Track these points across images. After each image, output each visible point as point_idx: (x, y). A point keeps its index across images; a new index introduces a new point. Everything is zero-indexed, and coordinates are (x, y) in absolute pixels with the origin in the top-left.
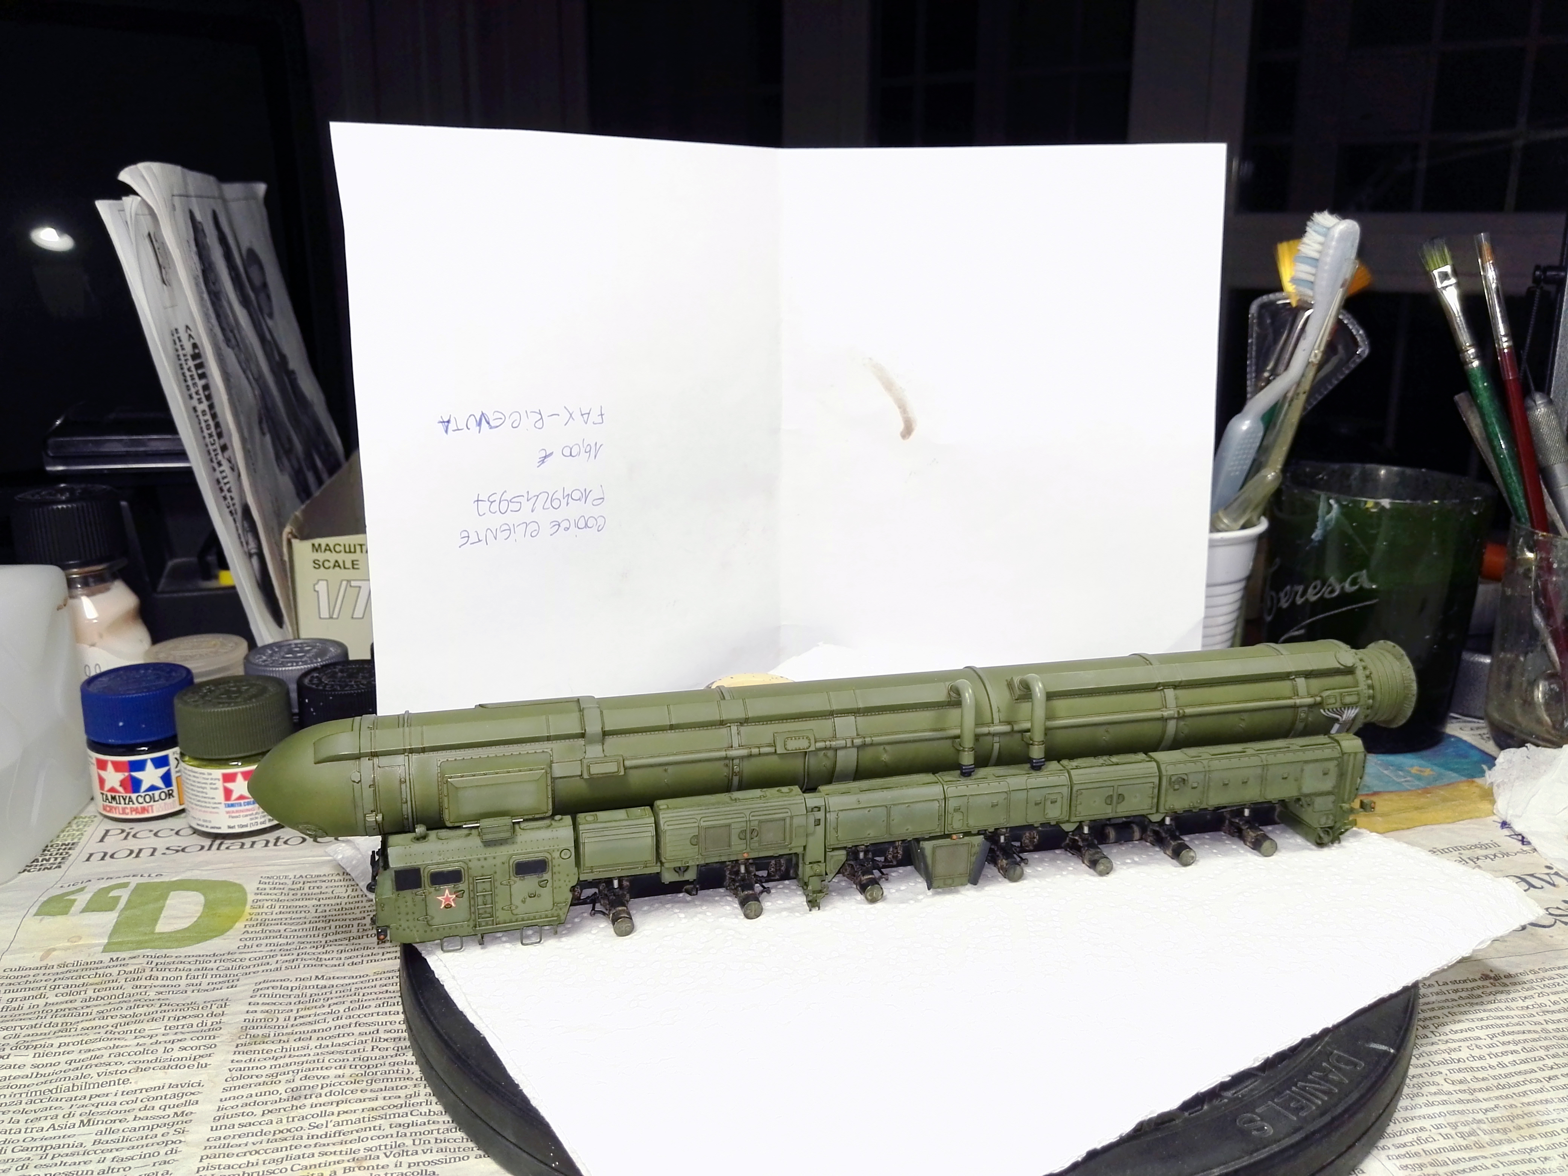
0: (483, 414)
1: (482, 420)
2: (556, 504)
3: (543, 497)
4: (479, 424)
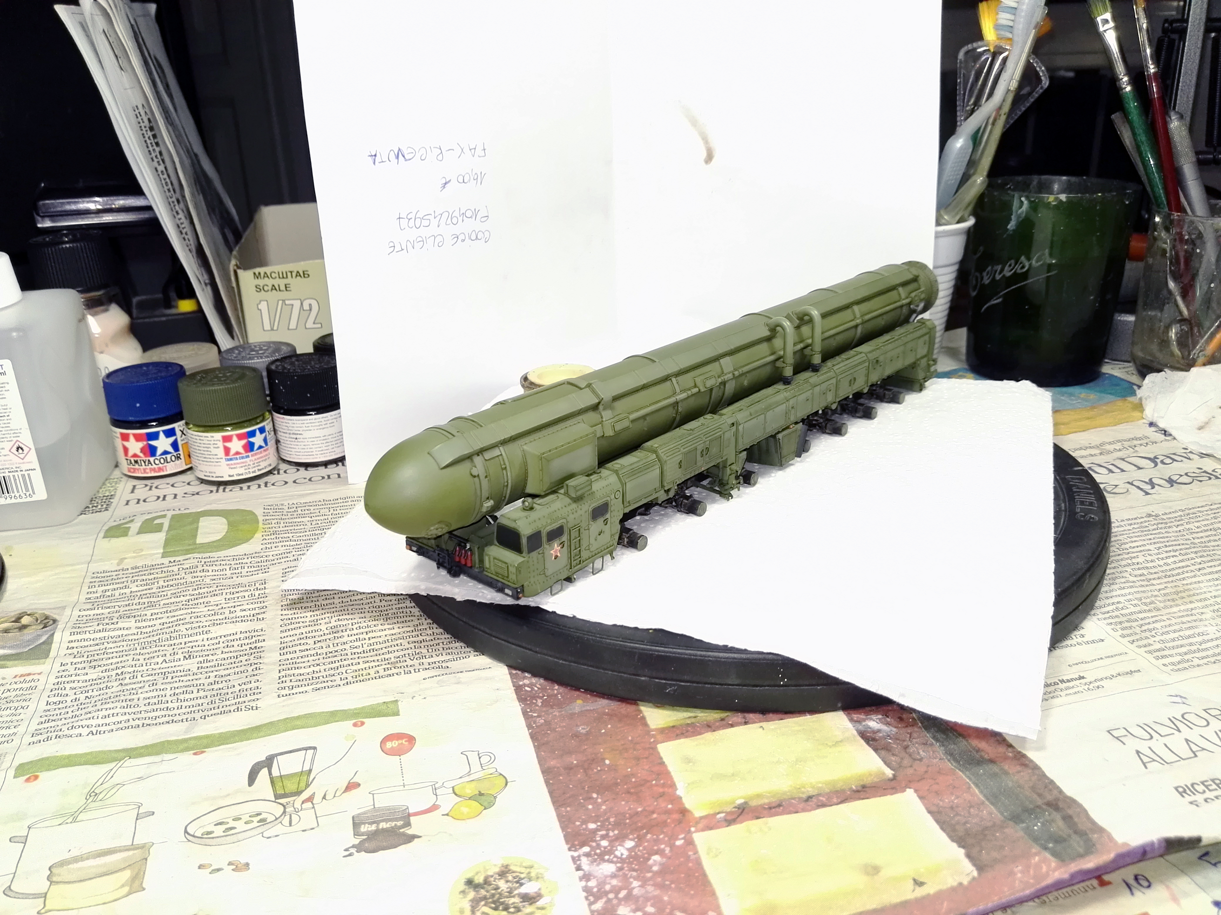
0: (399, 149)
1: (399, 154)
2: (454, 220)
3: (445, 215)
4: (397, 157)
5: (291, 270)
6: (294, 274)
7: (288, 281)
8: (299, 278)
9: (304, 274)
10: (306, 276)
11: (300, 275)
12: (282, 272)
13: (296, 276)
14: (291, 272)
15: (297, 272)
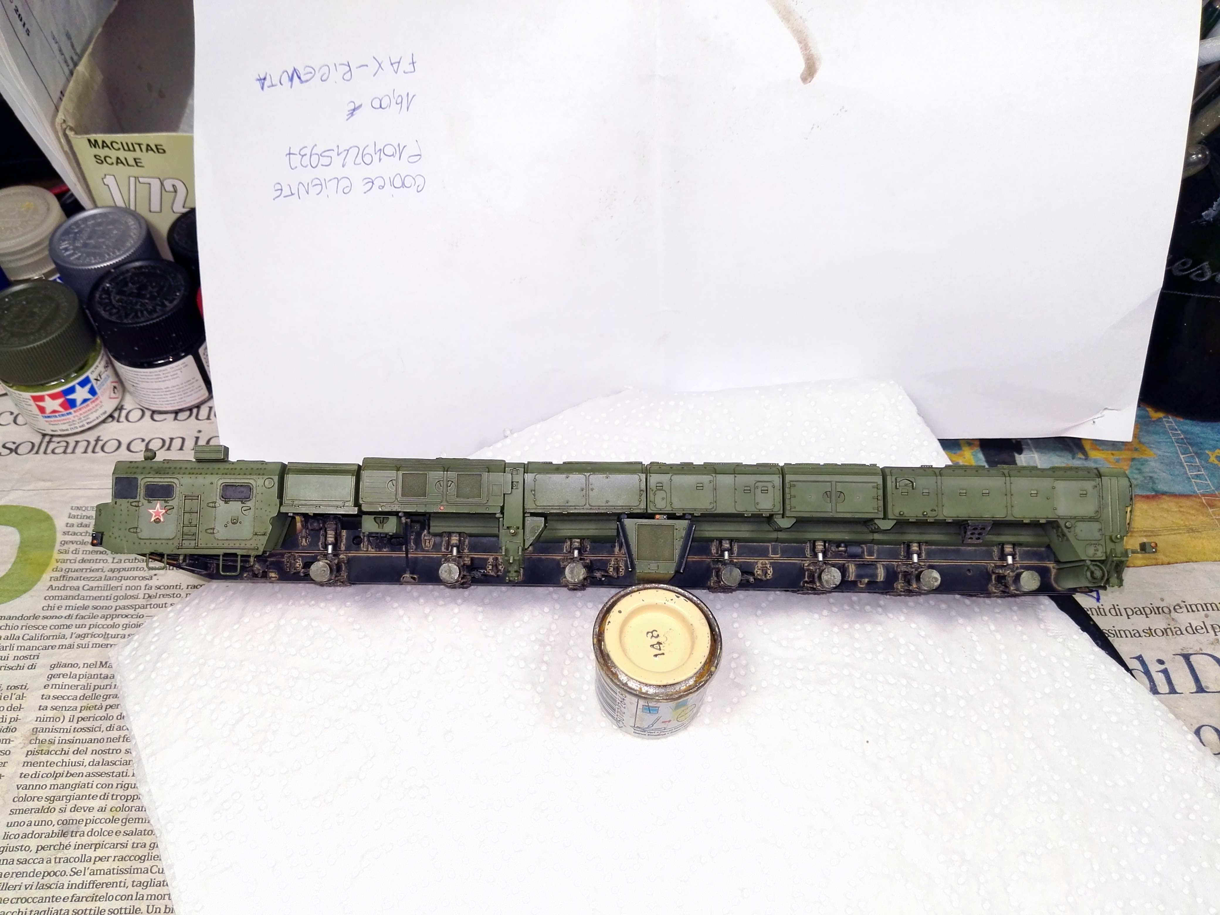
0: (295, 69)
1: (294, 75)
2: (367, 159)
3: (354, 151)
4: (291, 79)
5: (139, 141)
6: (144, 147)
7: (138, 154)
8: (151, 153)
9: (157, 149)
10: (161, 151)
11: (152, 150)
12: (127, 144)
13: (147, 150)
14: (139, 145)
15: (148, 145)
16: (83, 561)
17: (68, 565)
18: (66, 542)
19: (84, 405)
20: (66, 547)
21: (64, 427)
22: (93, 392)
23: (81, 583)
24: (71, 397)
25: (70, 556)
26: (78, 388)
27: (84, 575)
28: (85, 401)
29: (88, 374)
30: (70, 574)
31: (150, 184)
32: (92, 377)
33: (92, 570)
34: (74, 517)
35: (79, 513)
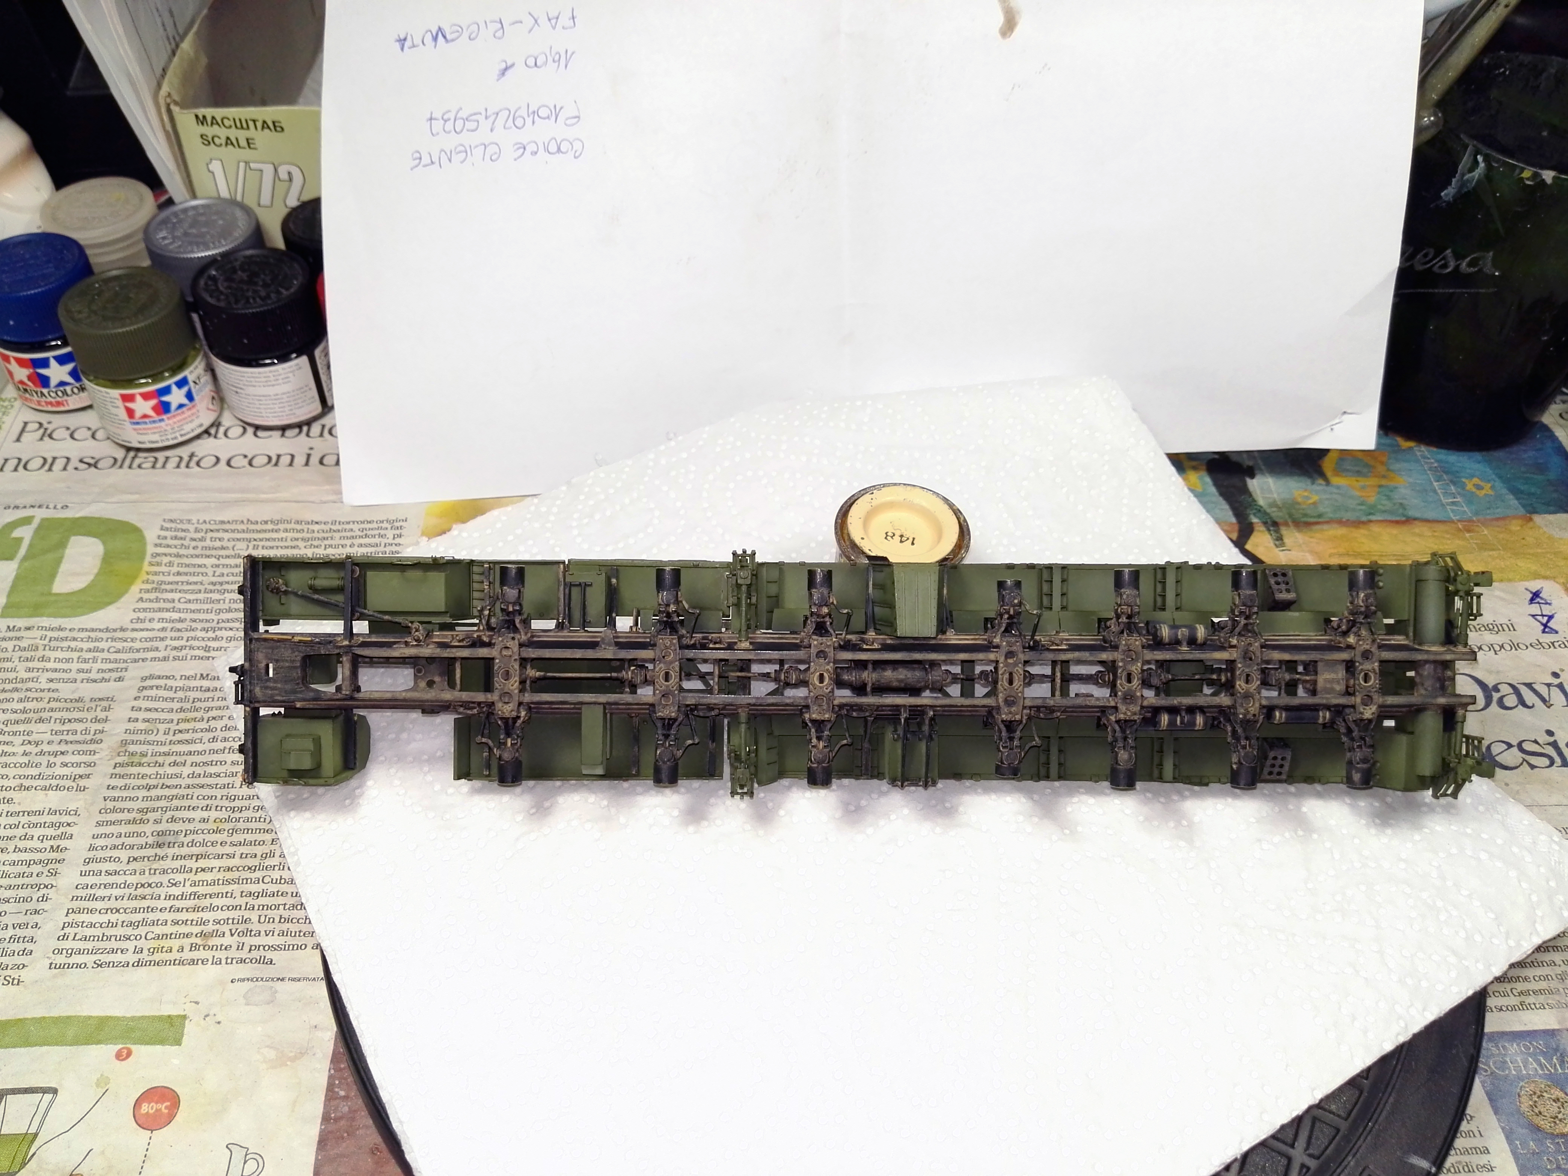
2: (519, 122)
3: (504, 114)
5: (254, 117)
6: (259, 125)
7: (252, 133)
8: (266, 131)
9: (275, 126)
10: (278, 129)
11: (269, 127)
12: (240, 120)
13: (263, 128)
14: (254, 121)
15: (264, 122)
16: (179, 574)
17: (161, 578)
18: (158, 555)
19: (180, 411)
20: (158, 559)
21: (155, 437)
22: (190, 396)
23: (177, 596)
24: (165, 399)
25: (163, 569)
26: (174, 388)
27: (180, 587)
28: (181, 406)
29: (186, 373)
30: (163, 587)
31: (261, 171)
32: (191, 378)
33: (188, 583)
34: (167, 529)
35: (173, 525)
